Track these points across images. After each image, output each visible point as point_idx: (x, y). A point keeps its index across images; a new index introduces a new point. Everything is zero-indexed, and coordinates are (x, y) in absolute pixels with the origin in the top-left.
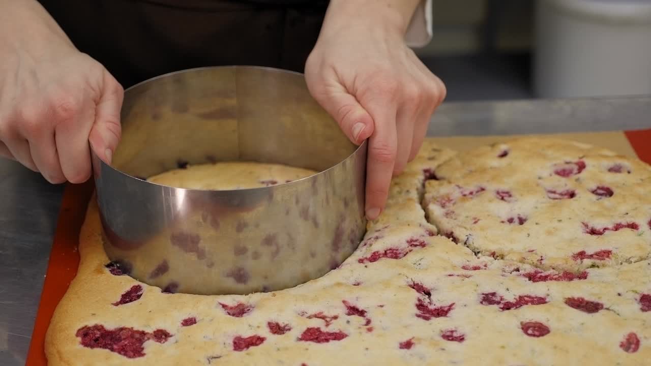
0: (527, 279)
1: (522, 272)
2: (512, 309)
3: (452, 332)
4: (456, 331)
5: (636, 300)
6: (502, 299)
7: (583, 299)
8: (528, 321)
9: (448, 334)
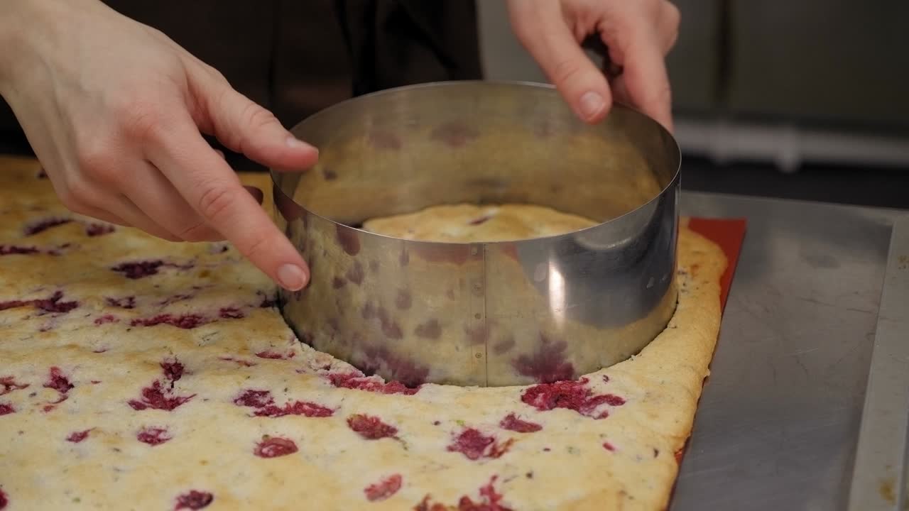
0: (329, 382)
1: (332, 371)
2: (271, 416)
3: (160, 431)
4: (165, 431)
5: (453, 433)
6: (271, 402)
7: (378, 421)
8: (277, 436)
9: (153, 433)
